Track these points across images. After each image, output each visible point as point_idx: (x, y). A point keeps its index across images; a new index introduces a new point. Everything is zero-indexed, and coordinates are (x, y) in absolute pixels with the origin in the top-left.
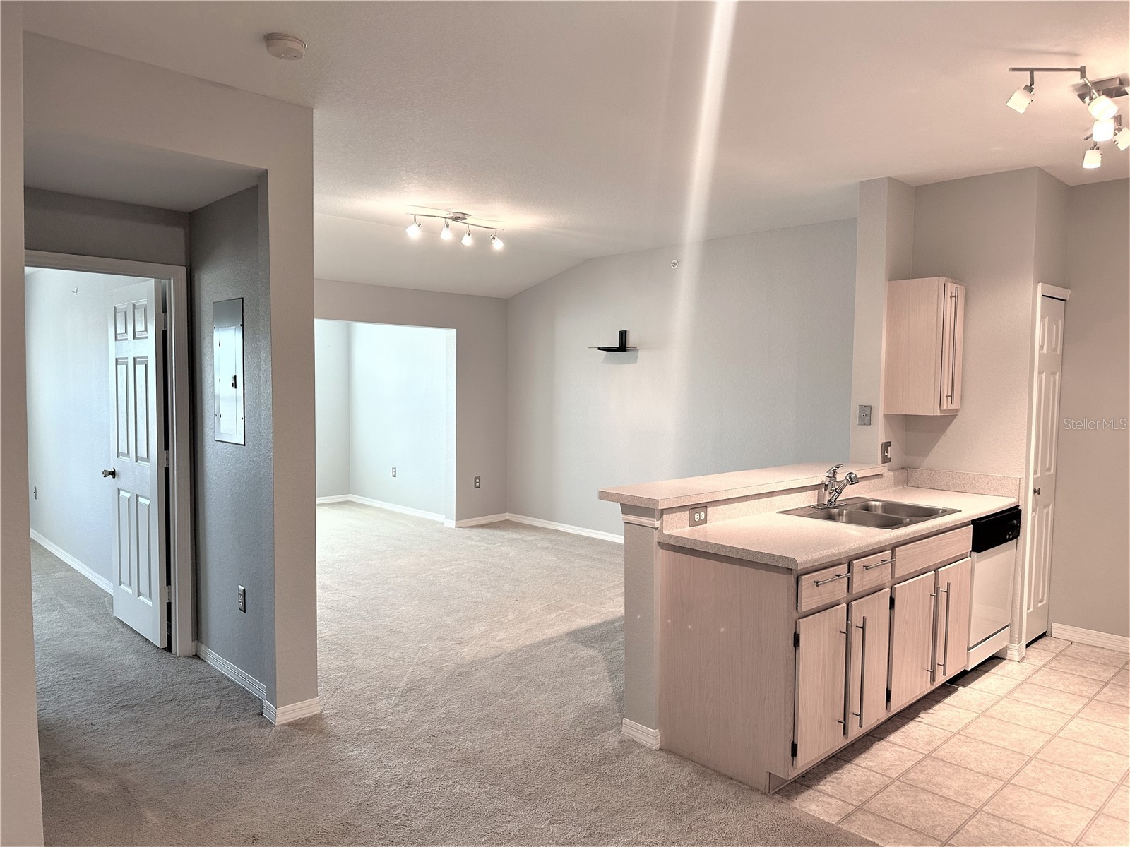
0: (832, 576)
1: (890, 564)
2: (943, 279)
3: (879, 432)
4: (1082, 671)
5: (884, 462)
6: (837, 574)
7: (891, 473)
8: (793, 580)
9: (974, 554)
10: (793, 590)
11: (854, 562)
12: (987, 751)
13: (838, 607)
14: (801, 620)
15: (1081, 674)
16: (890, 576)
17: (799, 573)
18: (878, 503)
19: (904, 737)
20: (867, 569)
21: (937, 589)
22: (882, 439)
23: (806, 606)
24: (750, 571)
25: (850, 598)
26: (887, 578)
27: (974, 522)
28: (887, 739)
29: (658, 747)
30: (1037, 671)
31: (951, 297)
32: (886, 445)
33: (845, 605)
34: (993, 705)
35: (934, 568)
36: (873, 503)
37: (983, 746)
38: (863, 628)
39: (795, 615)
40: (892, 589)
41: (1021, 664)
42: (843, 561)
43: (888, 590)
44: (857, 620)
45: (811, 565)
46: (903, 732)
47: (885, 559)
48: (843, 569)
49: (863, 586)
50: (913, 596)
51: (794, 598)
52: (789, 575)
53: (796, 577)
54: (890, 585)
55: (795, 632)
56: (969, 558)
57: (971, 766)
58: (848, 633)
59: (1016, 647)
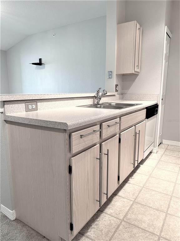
0: (91, 132)
1: (119, 124)
2: (136, 22)
3: (114, 81)
4: (174, 154)
5: (116, 91)
6: (94, 130)
7: (118, 95)
8: (67, 135)
9: (146, 119)
10: (67, 142)
11: (103, 124)
12: (155, 195)
13: (95, 147)
14: (73, 158)
15: (174, 156)
16: (119, 129)
17: (71, 131)
18: (114, 104)
19: (124, 192)
20: (109, 127)
21: (136, 133)
22: (115, 83)
23: (75, 150)
24: (46, 132)
25: (101, 141)
26: (118, 131)
27: (146, 108)
28: (118, 195)
29: (14, 218)
30: (162, 156)
31: (138, 29)
32: (117, 86)
33: (99, 145)
34: (153, 172)
35: (134, 125)
36: (112, 104)
37: (153, 193)
38: (108, 155)
39: (69, 155)
40: (120, 135)
41: (157, 154)
42: (98, 124)
43: (118, 135)
44: (104, 151)
45: (78, 126)
46: (124, 190)
47: (117, 122)
48: (97, 128)
49: (107, 135)
50: (127, 136)
51: (68, 146)
52: (65, 133)
53: (69, 134)
54: (119, 133)
55: (70, 165)
56: (145, 121)
57: (151, 206)
58: (100, 159)
59: (155, 148)
